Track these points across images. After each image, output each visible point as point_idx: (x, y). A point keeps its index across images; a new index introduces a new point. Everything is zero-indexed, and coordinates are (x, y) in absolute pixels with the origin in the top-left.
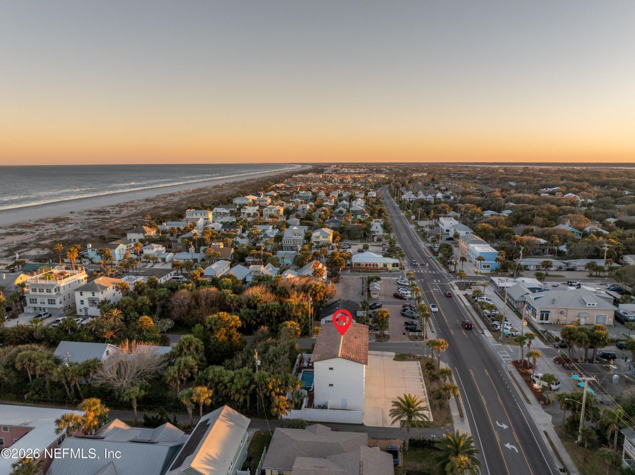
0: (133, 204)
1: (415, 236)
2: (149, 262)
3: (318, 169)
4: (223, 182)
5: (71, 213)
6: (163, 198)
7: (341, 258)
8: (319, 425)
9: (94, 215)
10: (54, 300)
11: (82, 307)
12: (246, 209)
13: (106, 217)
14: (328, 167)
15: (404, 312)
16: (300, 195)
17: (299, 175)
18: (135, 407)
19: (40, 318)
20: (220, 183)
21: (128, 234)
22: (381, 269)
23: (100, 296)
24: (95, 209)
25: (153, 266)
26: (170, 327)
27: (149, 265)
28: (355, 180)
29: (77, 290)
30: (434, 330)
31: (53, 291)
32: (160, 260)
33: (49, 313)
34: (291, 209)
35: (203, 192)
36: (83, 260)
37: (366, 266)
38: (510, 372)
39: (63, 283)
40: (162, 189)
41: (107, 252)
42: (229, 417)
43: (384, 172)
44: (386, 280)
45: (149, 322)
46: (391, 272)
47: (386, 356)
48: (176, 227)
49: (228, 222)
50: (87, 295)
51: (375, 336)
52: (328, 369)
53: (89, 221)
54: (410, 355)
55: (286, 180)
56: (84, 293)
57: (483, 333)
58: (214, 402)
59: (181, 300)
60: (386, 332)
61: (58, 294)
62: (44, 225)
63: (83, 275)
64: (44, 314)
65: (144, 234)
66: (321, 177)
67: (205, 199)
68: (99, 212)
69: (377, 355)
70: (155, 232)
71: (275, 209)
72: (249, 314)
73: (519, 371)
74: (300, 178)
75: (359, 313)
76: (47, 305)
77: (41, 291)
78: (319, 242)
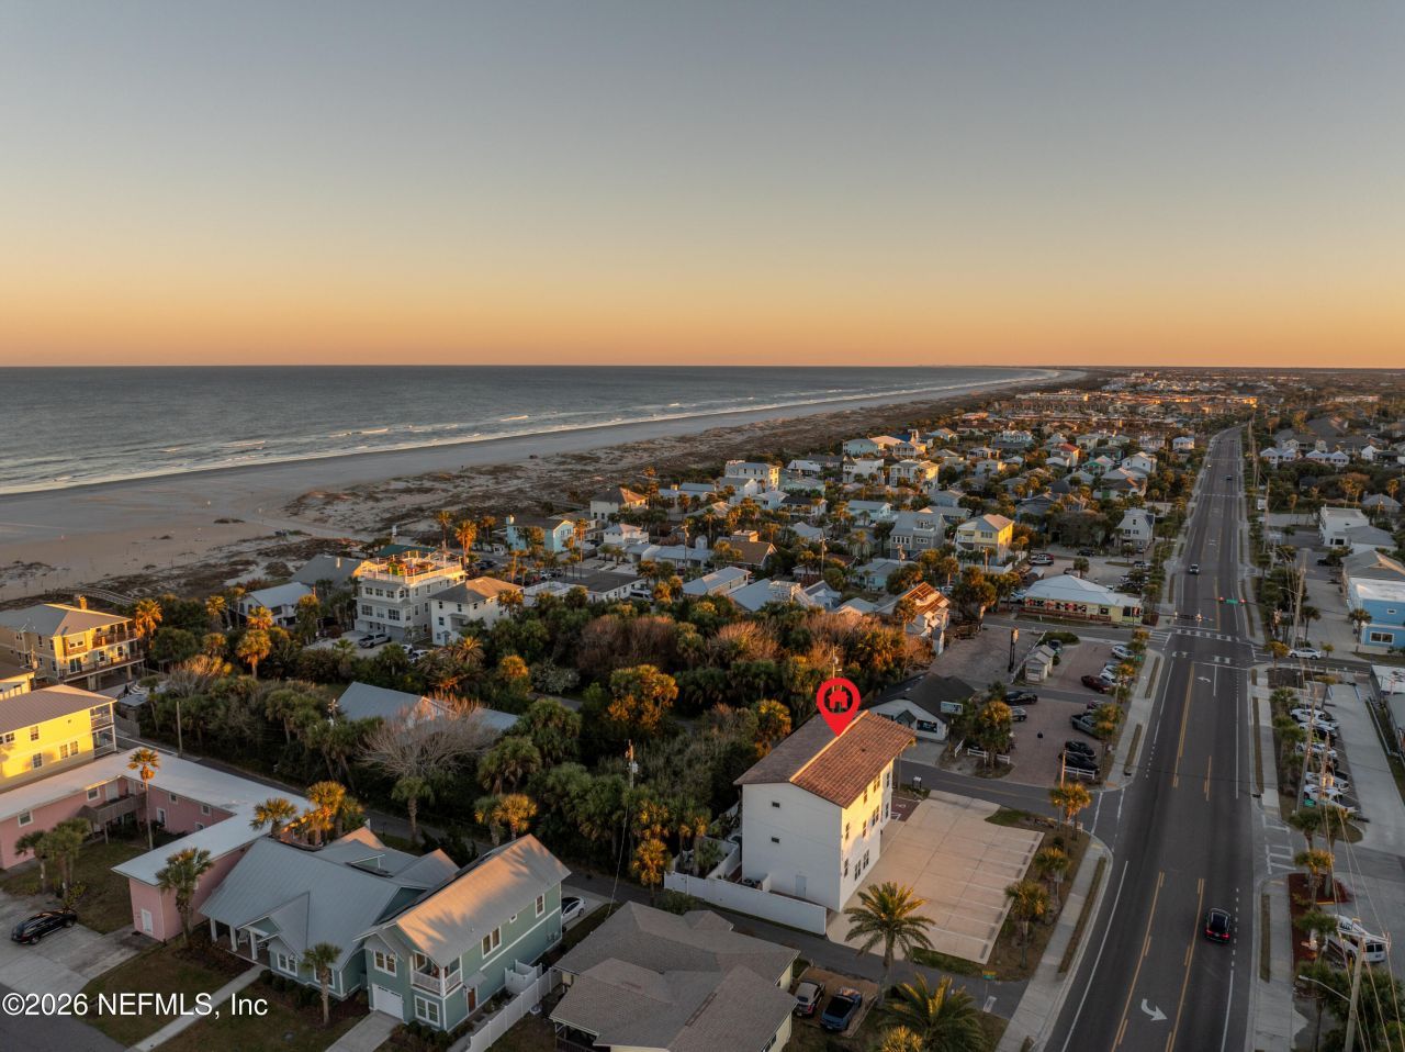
0: (651, 445)
1: (1241, 546)
2: (611, 560)
3: (1096, 381)
4: (856, 407)
5: (532, 457)
6: (715, 436)
7: (988, 584)
8: (709, 913)
9: (570, 463)
10: (398, 612)
11: (441, 629)
12: (854, 464)
13: (587, 468)
14: (1122, 375)
15: (1077, 721)
16: (1005, 439)
17: (1033, 394)
18: (413, 814)
19: (369, 643)
20: (847, 409)
21: (592, 503)
22: (1092, 617)
23: (471, 613)
24: (576, 453)
25: (614, 568)
26: (569, 685)
27: (609, 565)
28: (1167, 408)
29: (434, 597)
30: (1134, 771)
31: (397, 594)
32: (630, 558)
33: (388, 635)
34: (959, 469)
35: (800, 427)
36: (496, 546)
37: (1058, 608)
38: (1266, 898)
39: (414, 582)
40: (726, 418)
41: (536, 534)
42: (527, 857)
43: (1260, 391)
44: (1089, 644)
45: (520, 669)
46: (1115, 626)
47: (975, 808)
48: (689, 495)
49: (802, 491)
50: (450, 608)
51: (975, 763)
52: (770, 804)
53: (553, 474)
54: (1028, 816)
55: (996, 405)
56: (445, 604)
57: (1258, 796)
58: (550, 832)
59: (598, 636)
60: (1007, 759)
61: (406, 603)
62: (473, 478)
63: (456, 571)
64: (378, 636)
65: (620, 504)
66: (1086, 398)
67: (797, 440)
68: (580, 458)
69: (955, 803)
70: (643, 501)
71: (915, 468)
72: (712, 677)
73: (1291, 898)
74: (1032, 400)
75: (945, 705)
76: (386, 621)
77: (379, 593)
78: (970, 546)
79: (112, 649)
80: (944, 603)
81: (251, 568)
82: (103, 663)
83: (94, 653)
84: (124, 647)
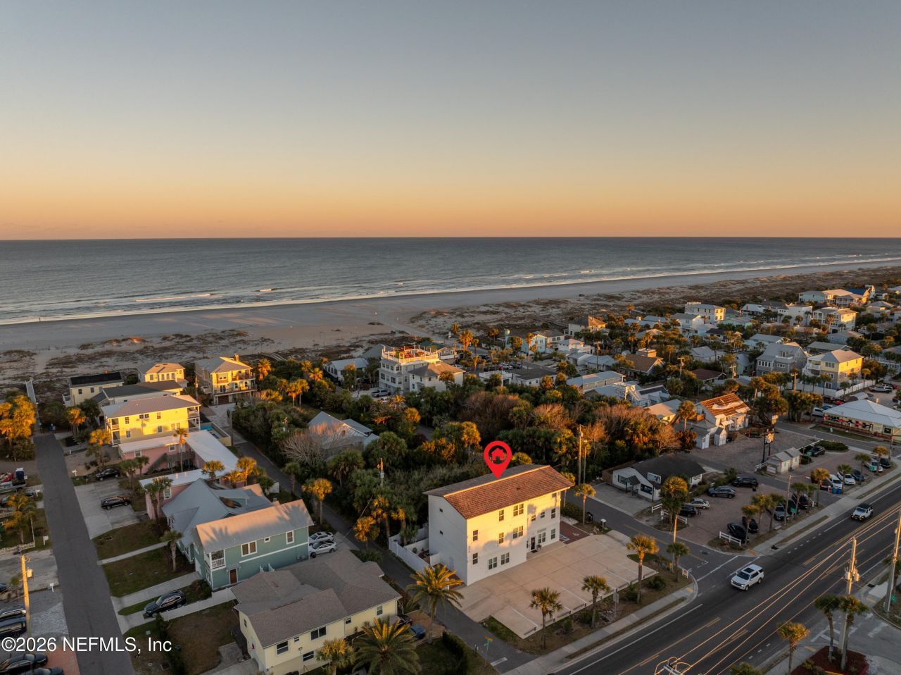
10: (395, 379)
12: (787, 309)
22: (872, 433)
23: (426, 383)
29: (413, 372)
31: (395, 369)
32: (571, 361)
37: (849, 423)
38: (784, 656)
39: (405, 362)
42: (292, 511)
44: (852, 453)
48: (643, 323)
49: (730, 325)
50: (417, 379)
52: (439, 510)
53: (581, 307)
56: (417, 376)
57: (873, 586)
61: (400, 374)
65: (583, 327)
70: (604, 326)
71: (828, 313)
75: (650, 475)
76: (390, 383)
77: (388, 368)
78: (817, 372)
79: (242, 382)
80: (743, 410)
81: (358, 349)
82: (237, 389)
83: (232, 384)
84: (248, 382)
